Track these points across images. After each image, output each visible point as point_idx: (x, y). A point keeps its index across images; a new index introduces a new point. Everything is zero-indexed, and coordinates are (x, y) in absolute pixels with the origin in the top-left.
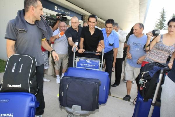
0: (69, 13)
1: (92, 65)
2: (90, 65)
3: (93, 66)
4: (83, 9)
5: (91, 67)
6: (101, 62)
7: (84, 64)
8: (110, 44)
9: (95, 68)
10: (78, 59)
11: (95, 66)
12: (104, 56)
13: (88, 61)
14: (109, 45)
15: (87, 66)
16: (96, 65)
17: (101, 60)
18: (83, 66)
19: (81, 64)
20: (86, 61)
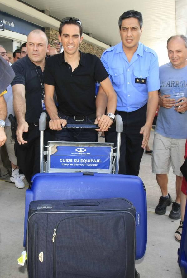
0: (12, 25)
1: (92, 160)
2: (86, 161)
3: (95, 163)
4: (43, 11)
5: (90, 165)
6: (115, 151)
7: (71, 160)
8: (136, 79)
9: (100, 166)
10: (52, 149)
11: (99, 161)
12: (122, 134)
13: (81, 151)
14: (136, 82)
15: (80, 163)
16: (102, 159)
17: (115, 145)
18: (68, 165)
19: (62, 160)
20: (76, 150)
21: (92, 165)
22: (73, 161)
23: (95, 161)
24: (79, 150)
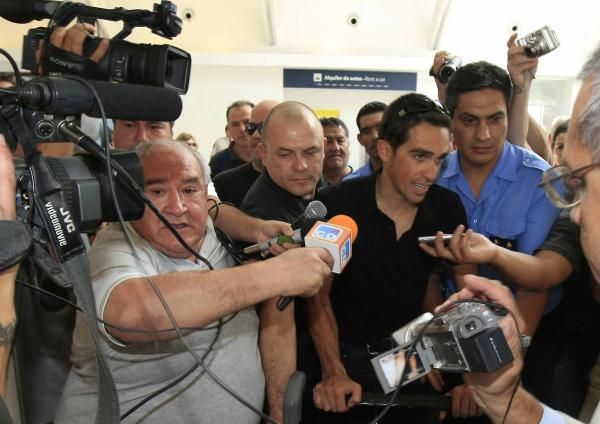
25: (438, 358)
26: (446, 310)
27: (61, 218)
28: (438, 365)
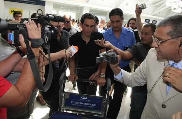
1: (90, 104)
2: (86, 104)
3: (92, 106)
5: (89, 107)
10: (67, 95)
11: (95, 105)
13: (84, 98)
15: (83, 105)
18: (76, 105)
19: (72, 102)
20: (81, 97)
21: (90, 107)
22: (79, 103)
23: (92, 105)
24: (83, 98)
25: (106, 60)
26: (109, 52)
27: (46, 38)
28: (106, 61)
